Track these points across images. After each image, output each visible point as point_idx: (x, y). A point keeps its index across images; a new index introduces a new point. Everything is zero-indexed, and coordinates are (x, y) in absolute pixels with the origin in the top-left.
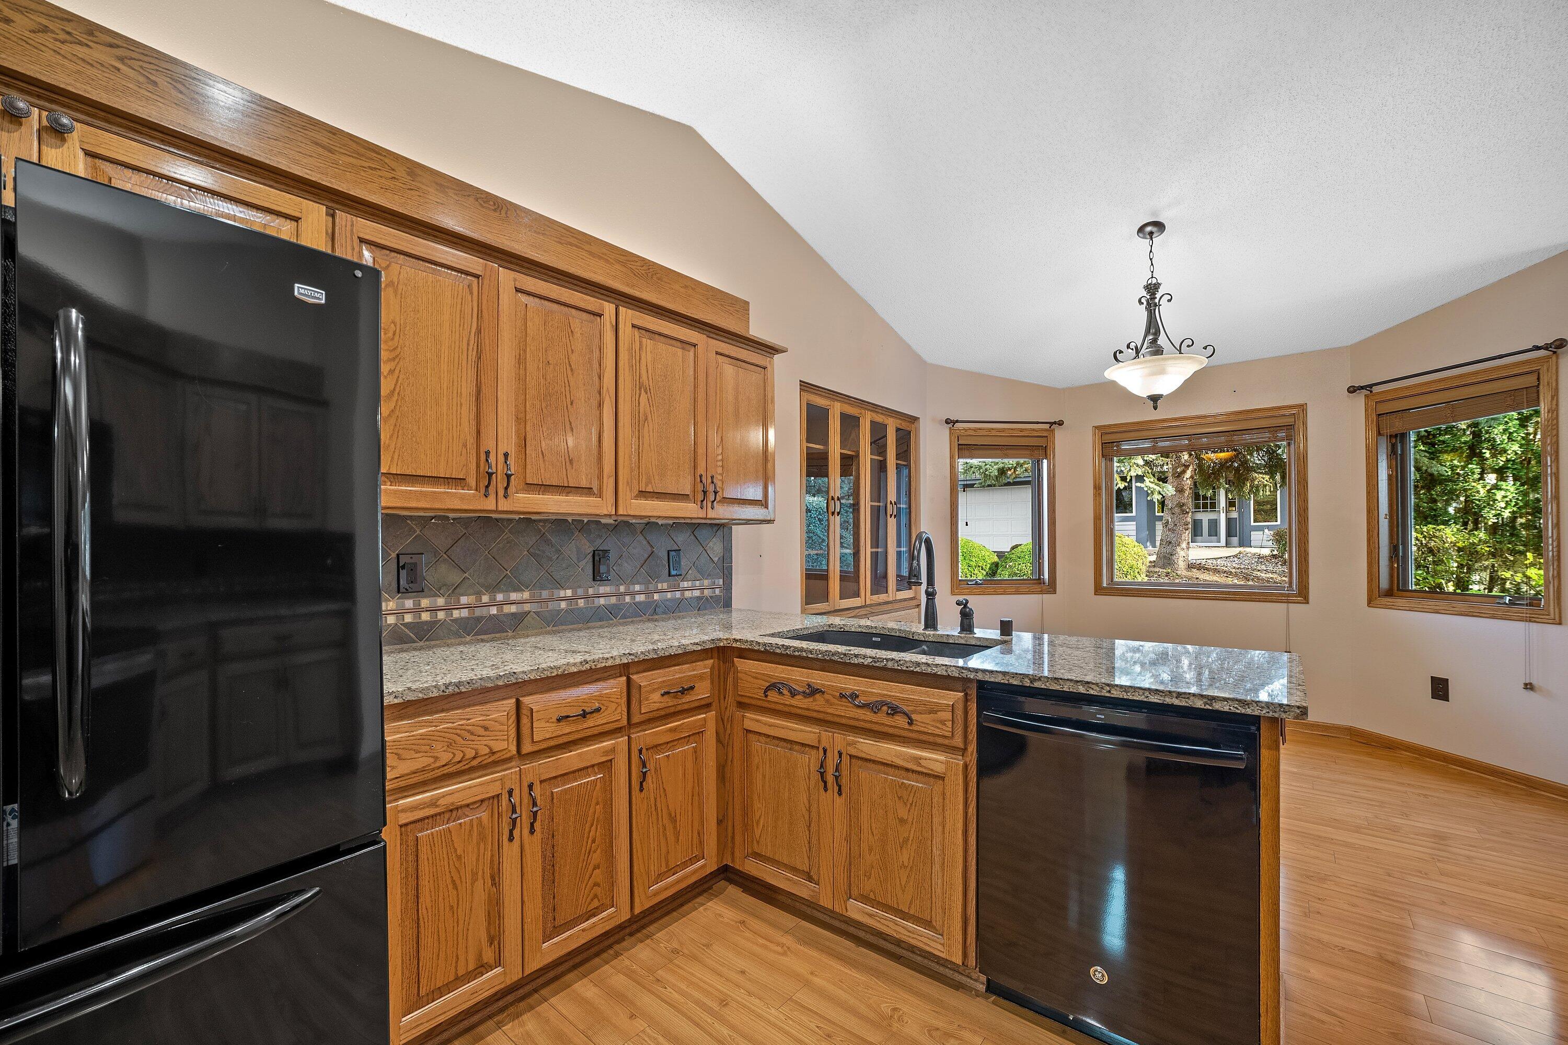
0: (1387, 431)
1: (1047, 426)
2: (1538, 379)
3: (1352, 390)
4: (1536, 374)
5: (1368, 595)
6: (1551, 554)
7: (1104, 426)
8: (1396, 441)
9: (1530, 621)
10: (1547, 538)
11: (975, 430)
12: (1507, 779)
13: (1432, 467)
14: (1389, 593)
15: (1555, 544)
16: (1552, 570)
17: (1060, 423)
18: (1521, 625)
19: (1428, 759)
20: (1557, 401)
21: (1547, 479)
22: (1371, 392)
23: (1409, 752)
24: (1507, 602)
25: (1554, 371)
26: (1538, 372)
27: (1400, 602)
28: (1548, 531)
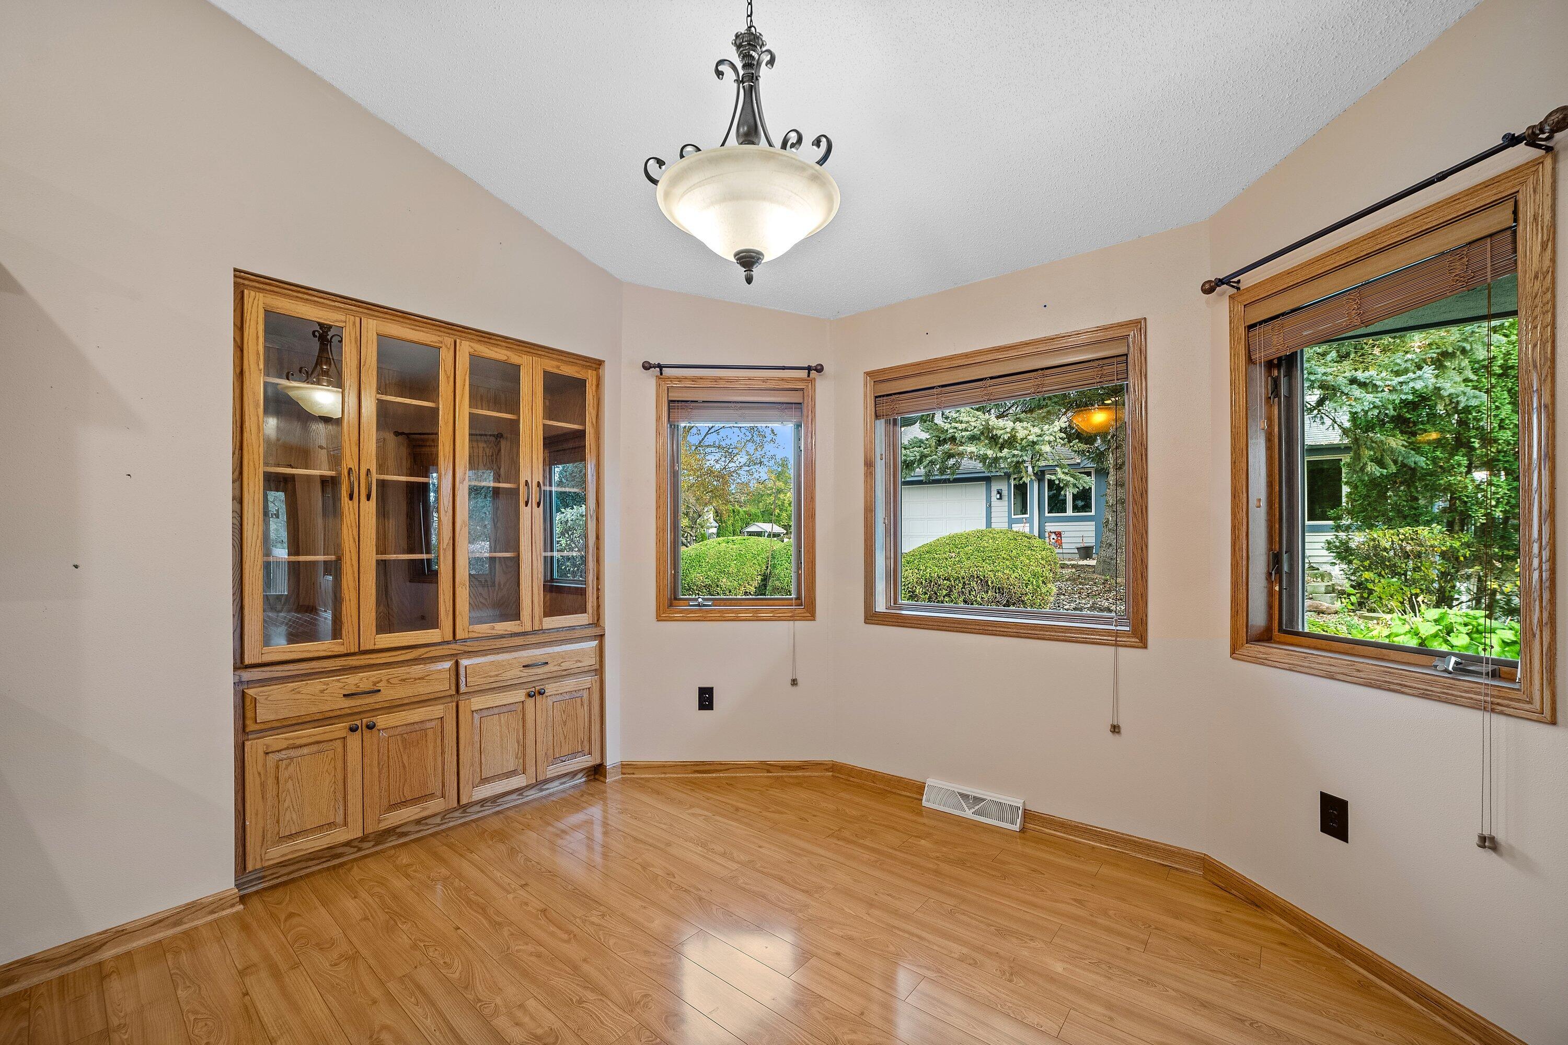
0: (1260, 355)
1: (803, 374)
2: (1515, 212)
3: (1209, 288)
4: (1511, 203)
5: (1232, 638)
6: (1536, 575)
7: (878, 371)
8: (1279, 372)
9: (1493, 710)
10: (1530, 543)
11: (694, 379)
12: (1444, 1017)
13: (1408, 458)
14: (1265, 637)
15: (1545, 554)
16: (1537, 608)
17: (819, 369)
18: (1475, 717)
19: (1313, 940)
20: (1554, 251)
21: (1530, 419)
22: (1238, 289)
23: (1284, 919)
24: (1450, 669)
25: (1548, 189)
26: (1514, 197)
27: (1275, 652)
28: (1531, 526)
